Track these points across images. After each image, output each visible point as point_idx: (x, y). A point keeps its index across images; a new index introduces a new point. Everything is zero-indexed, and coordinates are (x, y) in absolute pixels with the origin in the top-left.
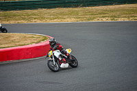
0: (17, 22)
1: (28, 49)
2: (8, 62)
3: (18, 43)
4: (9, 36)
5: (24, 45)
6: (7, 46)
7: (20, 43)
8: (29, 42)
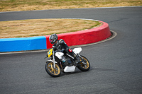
7: (73, 29)
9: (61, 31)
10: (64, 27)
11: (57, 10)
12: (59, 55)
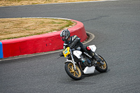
0: (31, 2)
1: (47, 39)
2: (20, 57)
3: (34, 32)
4: (22, 23)
5: (42, 33)
6: (18, 35)
7: (37, 31)
8: (48, 29)
9: (22, 34)
10: (26, 28)
11: (17, 7)
12: (78, 54)
